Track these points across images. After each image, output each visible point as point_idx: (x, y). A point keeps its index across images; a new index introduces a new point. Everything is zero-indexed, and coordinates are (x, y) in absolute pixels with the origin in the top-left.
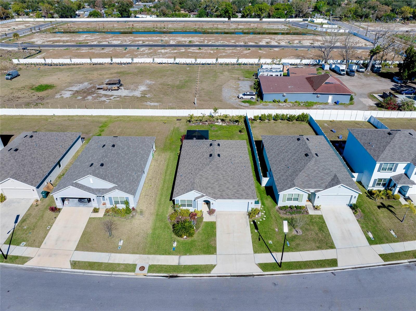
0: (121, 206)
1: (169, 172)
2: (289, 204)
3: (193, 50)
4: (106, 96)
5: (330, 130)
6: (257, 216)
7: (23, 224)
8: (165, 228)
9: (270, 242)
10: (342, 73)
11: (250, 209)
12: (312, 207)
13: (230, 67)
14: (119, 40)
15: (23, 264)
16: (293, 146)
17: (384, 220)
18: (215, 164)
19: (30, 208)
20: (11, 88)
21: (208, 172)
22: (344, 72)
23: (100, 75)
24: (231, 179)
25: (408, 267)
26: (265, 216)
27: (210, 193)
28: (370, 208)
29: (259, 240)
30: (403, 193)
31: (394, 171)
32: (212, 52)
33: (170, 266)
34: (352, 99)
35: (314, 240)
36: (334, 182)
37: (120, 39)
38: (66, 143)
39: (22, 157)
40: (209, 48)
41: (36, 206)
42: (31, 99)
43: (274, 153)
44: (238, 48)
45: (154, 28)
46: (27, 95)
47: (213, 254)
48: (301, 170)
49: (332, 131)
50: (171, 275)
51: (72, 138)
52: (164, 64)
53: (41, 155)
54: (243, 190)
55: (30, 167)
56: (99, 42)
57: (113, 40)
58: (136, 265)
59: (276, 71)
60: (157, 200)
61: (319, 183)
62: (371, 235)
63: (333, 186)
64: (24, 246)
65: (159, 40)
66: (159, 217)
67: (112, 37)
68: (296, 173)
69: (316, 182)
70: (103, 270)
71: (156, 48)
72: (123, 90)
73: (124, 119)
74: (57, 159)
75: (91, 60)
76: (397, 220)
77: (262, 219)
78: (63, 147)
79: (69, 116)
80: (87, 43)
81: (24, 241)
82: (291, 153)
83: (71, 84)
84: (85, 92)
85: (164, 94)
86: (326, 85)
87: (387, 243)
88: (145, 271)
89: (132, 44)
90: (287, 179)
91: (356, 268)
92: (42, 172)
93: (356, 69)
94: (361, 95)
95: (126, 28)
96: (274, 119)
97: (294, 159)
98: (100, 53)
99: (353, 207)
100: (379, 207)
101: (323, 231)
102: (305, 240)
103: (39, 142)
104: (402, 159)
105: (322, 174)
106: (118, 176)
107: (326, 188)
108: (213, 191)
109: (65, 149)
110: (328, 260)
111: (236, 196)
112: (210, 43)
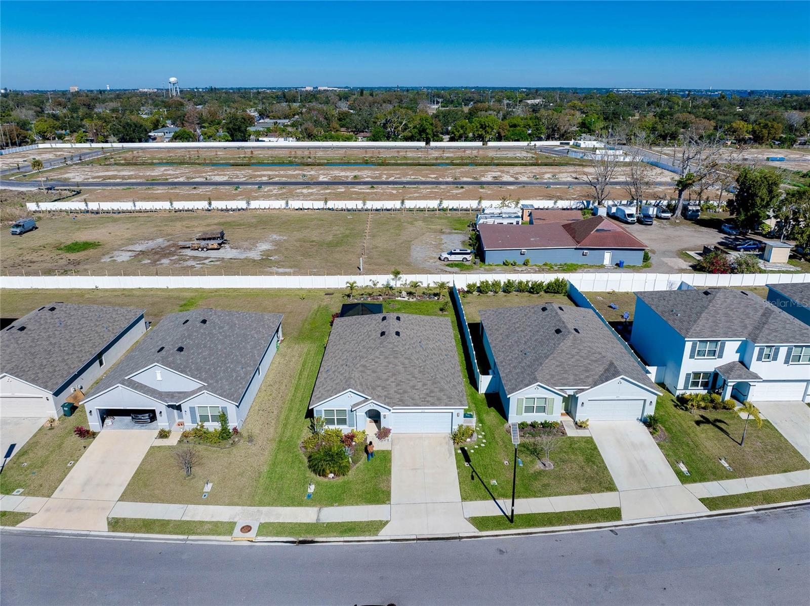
0: (213, 426)
1: (306, 373)
2: (529, 418)
3: (361, 189)
4: (195, 258)
5: (606, 306)
6: (468, 440)
7: (22, 459)
8: (293, 462)
9: (494, 482)
10: (630, 219)
11: (456, 427)
12: (573, 424)
13: (427, 214)
14: (224, 175)
15: (13, 525)
16: (535, 321)
17: (708, 444)
18: (391, 346)
19: (37, 433)
20: (19, 247)
21: (377, 360)
22: (632, 219)
23: (187, 227)
24: (420, 372)
25: (754, 518)
26: (484, 441)
27: (379, 396)
28: (681, 425)
29: (473, 478)
30: (742, 398)
31: (720, 356)
32: (394, 192)
33: (300, 524)
34: (646, 258)
35: (576, 478)
36: (610, 373)
37: (228, 173)
38: (115, 324)
39: (33, 341)
40: (390, 186)
41: (50, 429)
42: (55, 264)
43: (501, 334)
44: (443, 187)
45: (289, 157)
46: (48, 258)
47: (384, 503)
48: (549, 356)
49: (610, 307)
50: (301, 539)
51: (127, 317)
52: (306, 211)
53: (67, 340)
54: (442, 390)
55: (46, 359)
56: (188, 178)
57: (215, 175)
58: (235, 523)
59: (510, 217)
60: (282, 417)
61: (582, 377)
62: (684, 468)
63: (607, 381)
64: (20, 495)
65: (299, 174)
66: (284, 445)
67: (213, 171)
68: (539, 361)
69: (576, 375)
70: (170, 533)
71: (292, 187)
72: (229, 249)
73: (227, 294)
74: (97, 349)
75: (171, 204)
76: (730, 443)
77: (479, 446)
78: (109, 331)
79: (124, 289)
80: (167, 179)
81: (21, 487)
82: (530, 331)
83: (131, 241)
84: (156, 253)
85: (303, 255)
86: (598, 234)
87: (715, 480)
88: (252, 535)
89: (250, 181)
90: (522, 373)
91: (656, 522)
92: (66, 368)
93: (655, 213)
94: (665, 253)
95: (239, 158)
96: (504, 291)
97: (536, 340)
98: (190, 194)
99: (650, 423)
100: (698, 423)
101: (594, 463)
102: (558, 478)
103: (66, 319)
104: (730, 333)
105: (588, 361)
106: (209, 369)
107: (595, 384)
108: (385, 393)
109: (113, 333)
110: (603, 510)
111: (428, 401)
112: (391, 179)
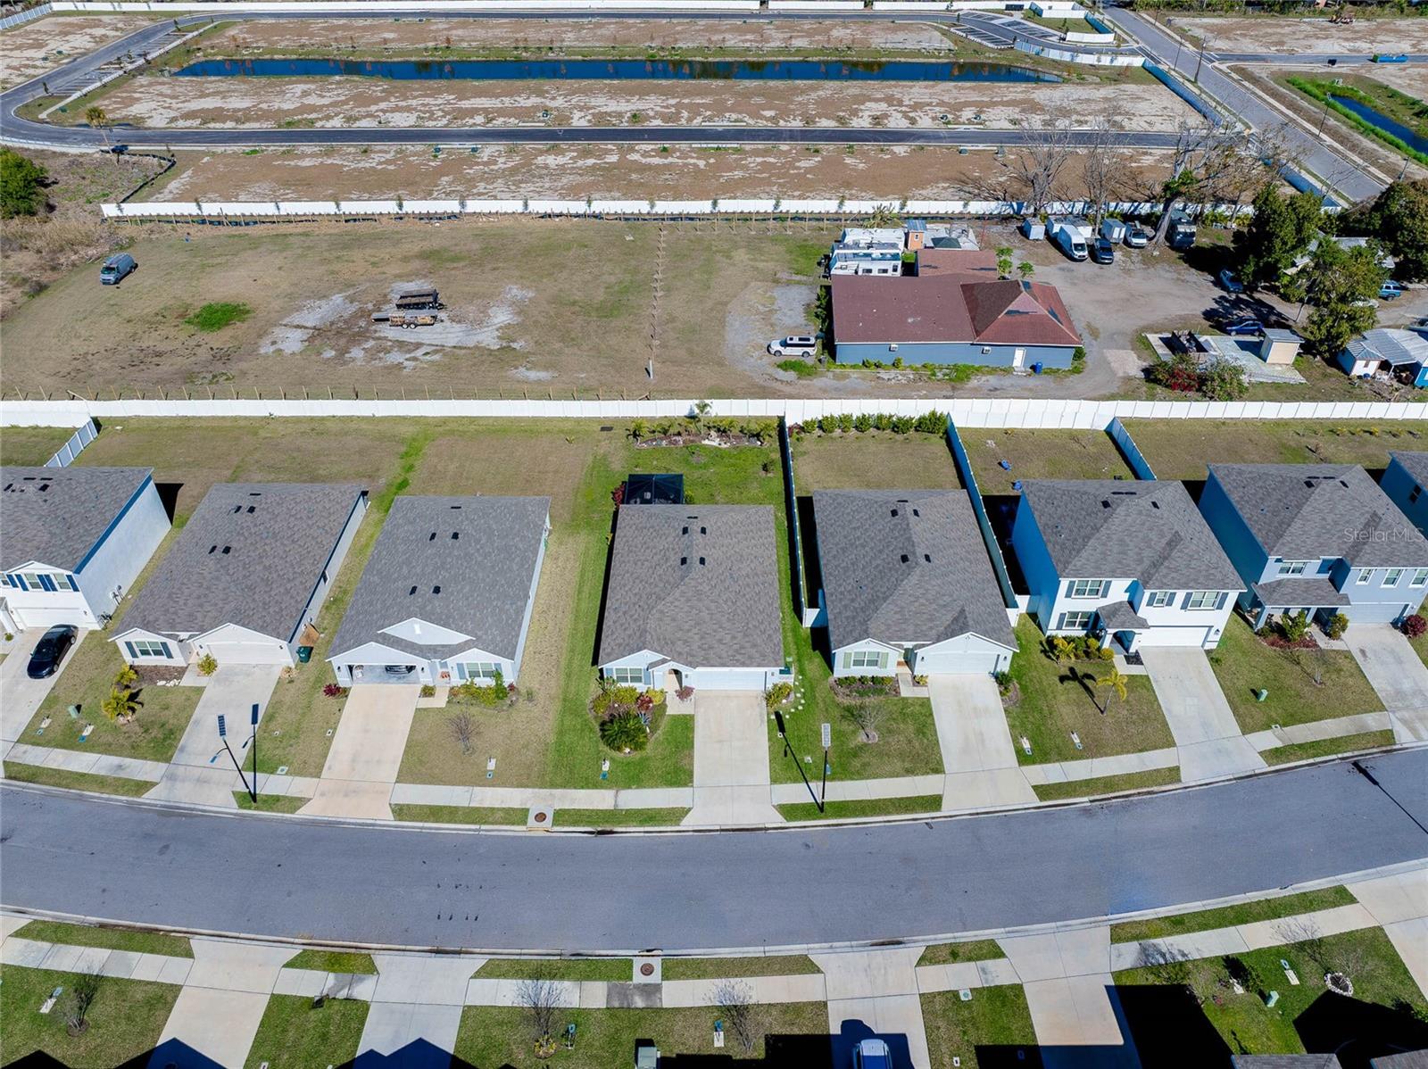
0: (484, 682)
1: (586, 589)
2: (857, 672)
3: (645, 154)
4: (401, 345)
5: (996, 463)
6: (784, 701)
7: (272, 726)
8: (583, 730)
9: (808, 759)
10: (1077, 254)
11: (770, 686)
12: (910, 679)
13: (754, 228)
14: (409, 109)
15: (292, 813)
16: (880, 531)
17: (1065, 710)
18: (693, 583)
19: (276, 688)
20: (126, 315)
21: (677, 603)
22: (1081, 253)
23: (374, 264)
24: (729, 620)
25: (1086, 811)
26: (803, 701)
27: (680, 654)
28: (1041, 682)
29: (786, 755)
30: (1126, 643)
31: (1104, 595)
32: (702, 163)
33: (597, 812)
34: (1079, 354)
35: (902, 756)
36: (957, 627)
37: (414, 103)
38: (332, 518)
40: (696, 145)
41: (290, 682)
42: (193, 358)
43: (837, 544)
44: (784, 147)
45: (516, 48)
46: (177, 344)
47: (685, 785)
48: (888, 597)
49: (1000, 464)
50: (599, 829)
52: (557, 220)
53: (282, 558)
54: (754, 646)
55: (265, 592)
56: (349, 119)
57: (393, 110)
58: (528, 810)
59: (883, 258)
60: (563, 663)
61: (924, 628)
62: (1026, 744)
63: (952, 637)
64: (286, 774)
65: (535, 108)
66: (570, 706)
67: (388, 94)
68: (875, 602)
69: (917, 625)
70: (461, 822)
71: (530, 145)
72: (447, 323)
73: (461, 429)
74: (319, 565)
75: (338, 206)
76: (1092, 710)
77: (796, 709)
78: (327, 532)
79: (312, 419)
80: (312, 122)
81: (283, 764)
82: (872, 549)
83: (294, 301)
84: (339, 333)
85: (563, 341)
86: (1009, 318)
87: (1058, 761)
88: (548, 823)
89: (454, 127)
90: (854, 618)
91: (978, 814)
92: (293, 601)
93: (1122, 236)
94: (1113, 340)
95: (426, 49)
96: (856, 427)
97: (877, 566)
98: (359, 170)
99: (1001, 679)
100: (1063, 679)
101: (924, 734)
102: (881, 754)
103: (272, 522)
104: (1118, 571)
105: (934, 606)
107: (938, 640)
108: (687, 649)
109: (332, 535)
110: (923, 797)
111: (737, 660)
112: (697, 123)
